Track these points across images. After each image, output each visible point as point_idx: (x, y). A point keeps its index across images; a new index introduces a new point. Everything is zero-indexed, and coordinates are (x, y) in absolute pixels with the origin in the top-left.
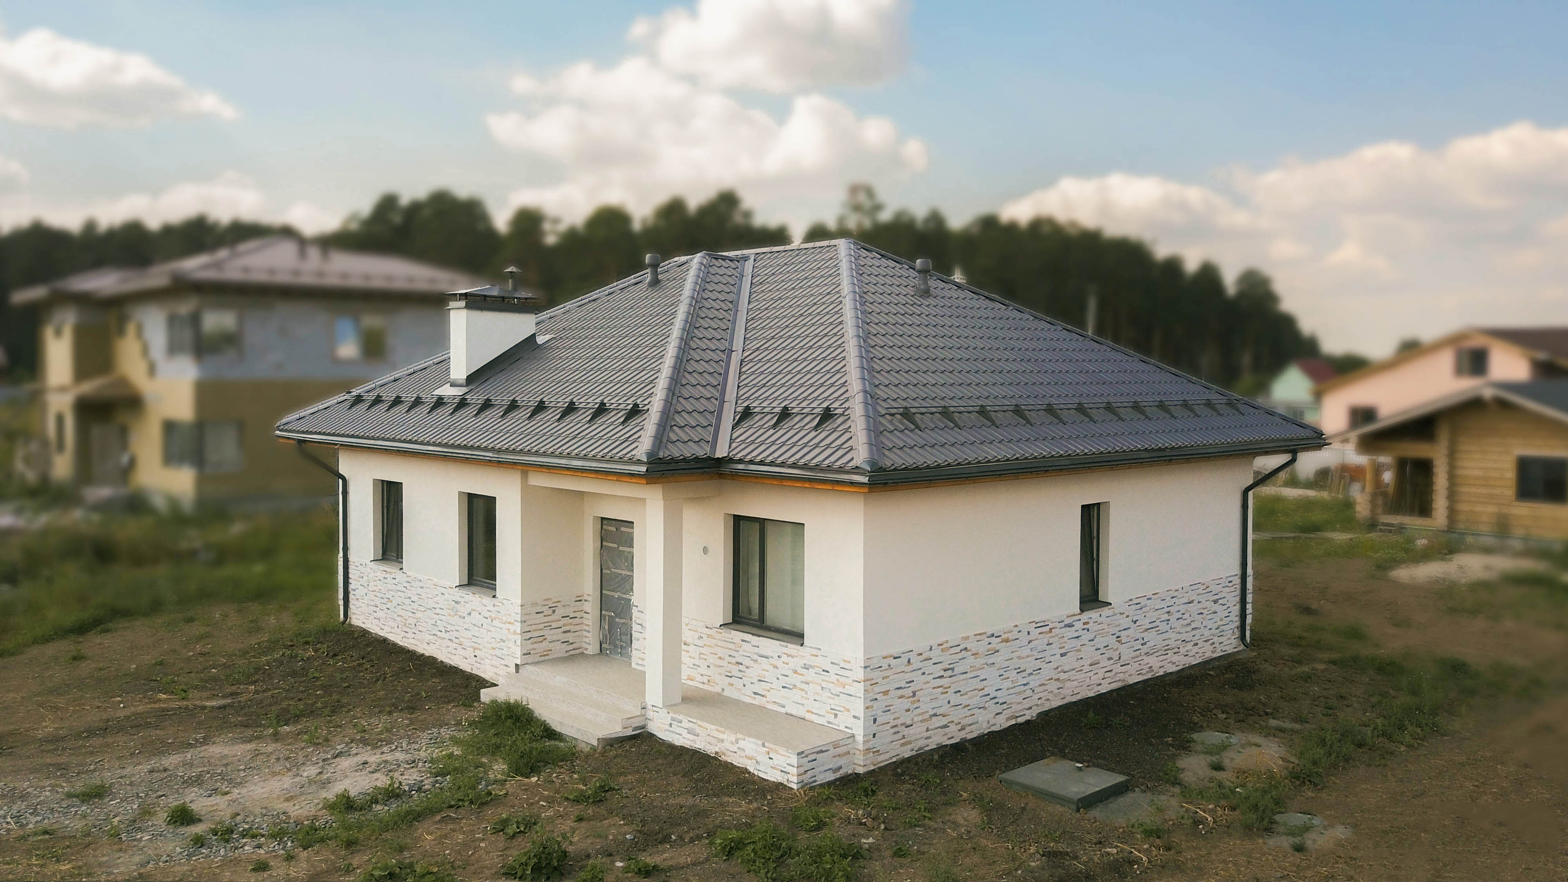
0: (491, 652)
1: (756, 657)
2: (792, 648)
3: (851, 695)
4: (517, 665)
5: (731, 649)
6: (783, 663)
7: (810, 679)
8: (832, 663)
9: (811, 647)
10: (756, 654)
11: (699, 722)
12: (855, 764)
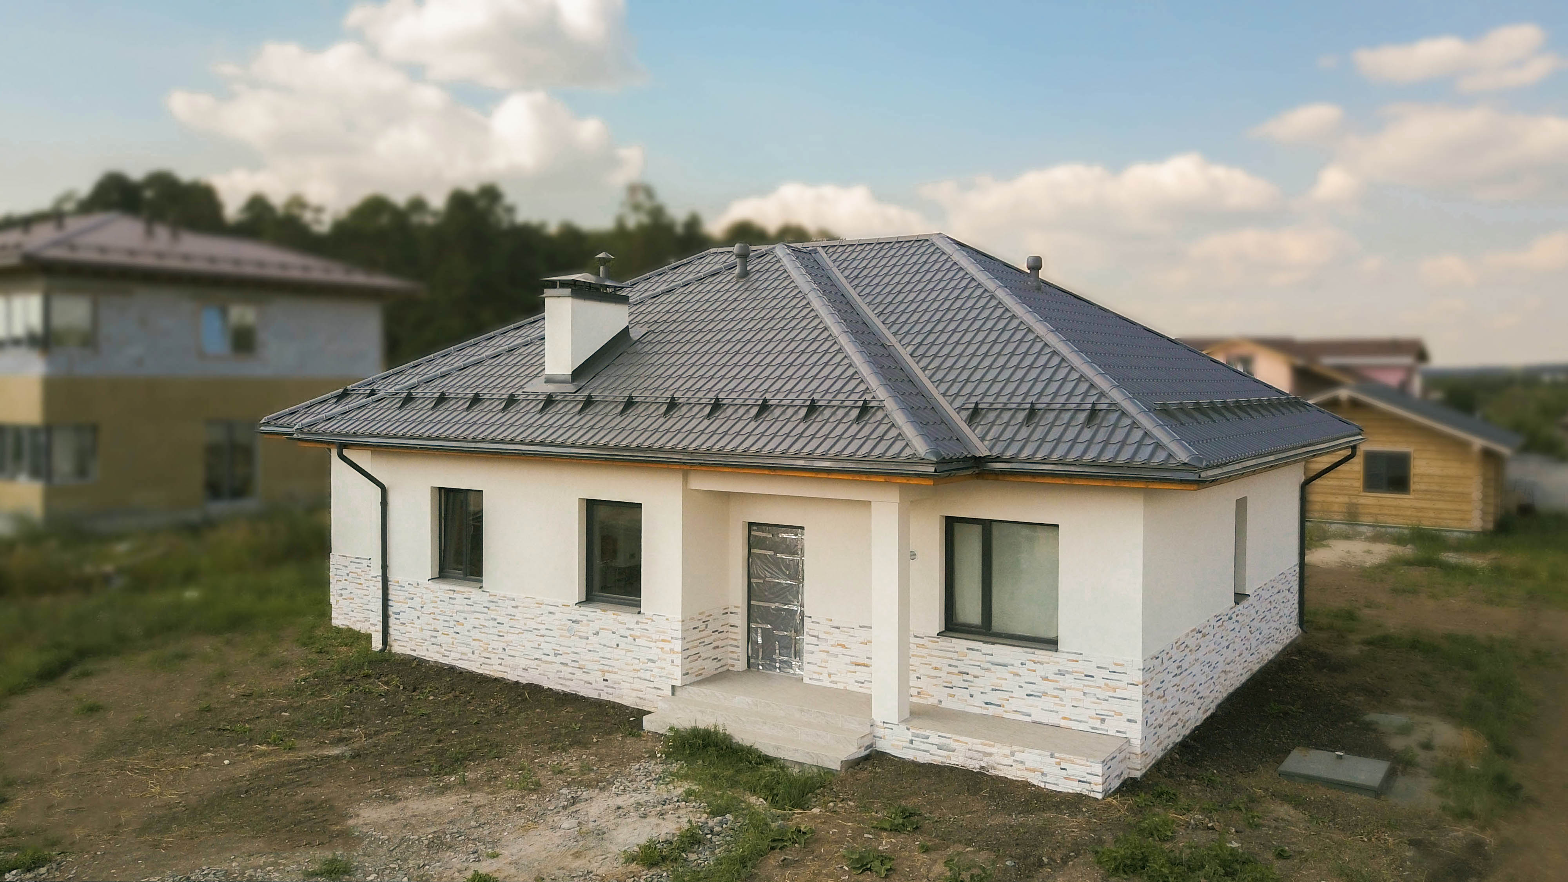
0: (632, 674)
1: (989, 666)
2: (1041, 655)
3: (1125, 699)
4: (673, 687)
5: (952, 659)
6: (1028, 670)
7: (1065, 685)
8: (1098, 667)
9: (1068, 653)
10: (989, 662)
11: (955, 737)
12: (1130, 769)
